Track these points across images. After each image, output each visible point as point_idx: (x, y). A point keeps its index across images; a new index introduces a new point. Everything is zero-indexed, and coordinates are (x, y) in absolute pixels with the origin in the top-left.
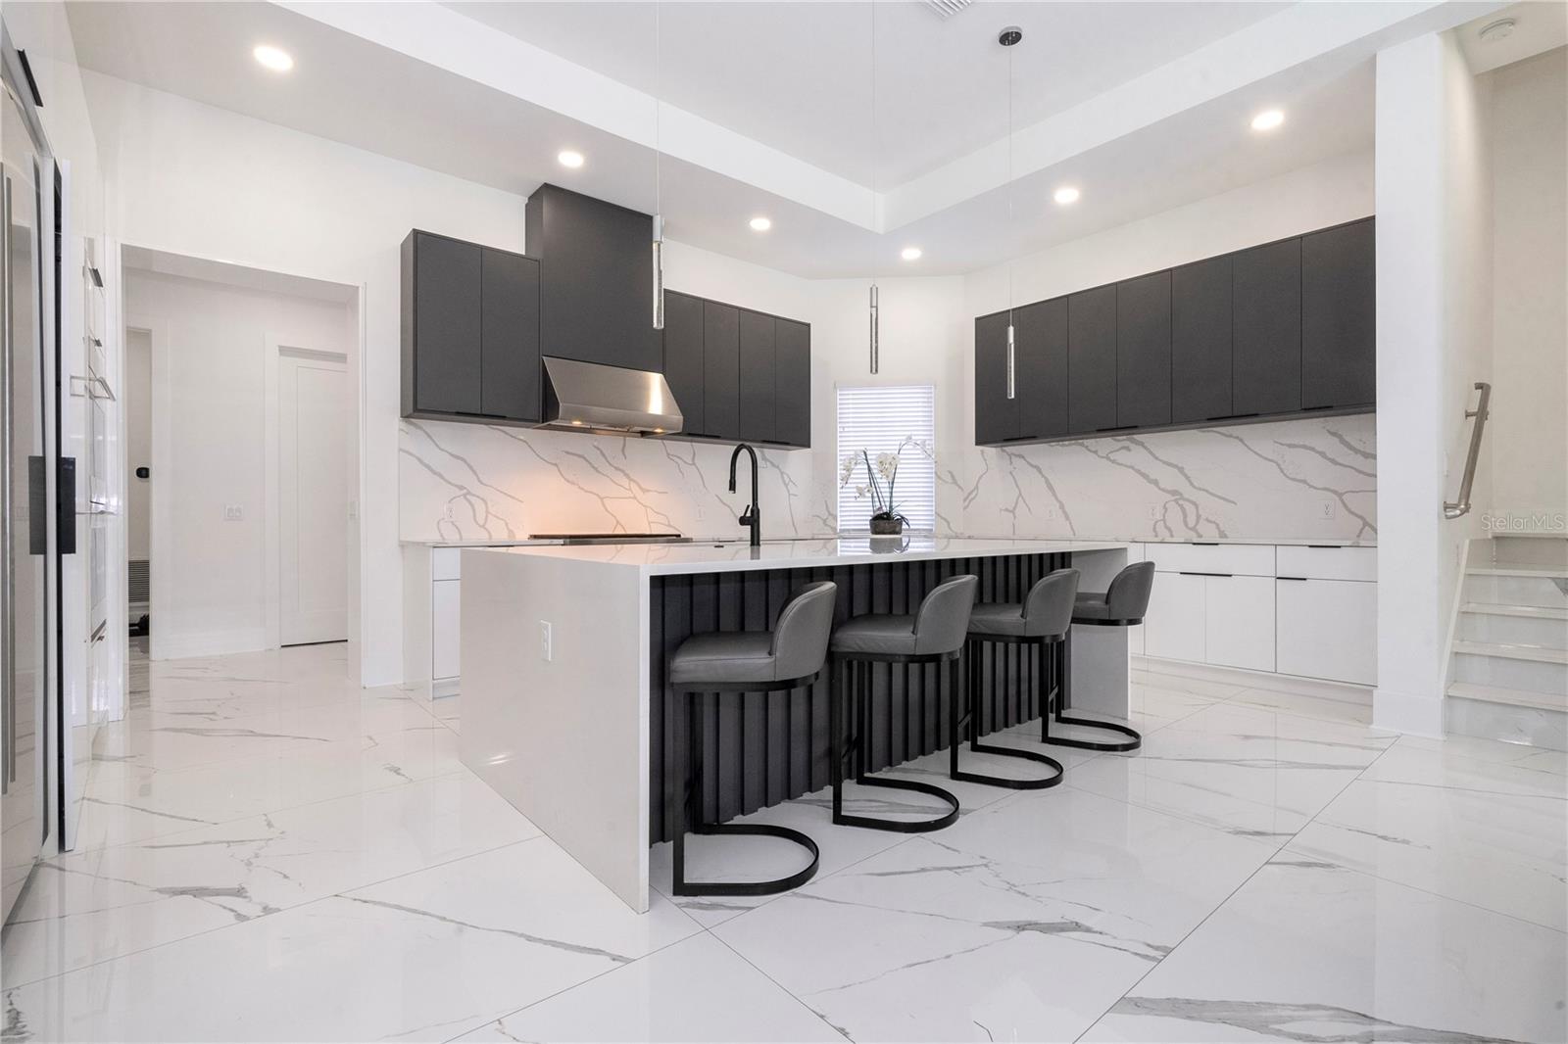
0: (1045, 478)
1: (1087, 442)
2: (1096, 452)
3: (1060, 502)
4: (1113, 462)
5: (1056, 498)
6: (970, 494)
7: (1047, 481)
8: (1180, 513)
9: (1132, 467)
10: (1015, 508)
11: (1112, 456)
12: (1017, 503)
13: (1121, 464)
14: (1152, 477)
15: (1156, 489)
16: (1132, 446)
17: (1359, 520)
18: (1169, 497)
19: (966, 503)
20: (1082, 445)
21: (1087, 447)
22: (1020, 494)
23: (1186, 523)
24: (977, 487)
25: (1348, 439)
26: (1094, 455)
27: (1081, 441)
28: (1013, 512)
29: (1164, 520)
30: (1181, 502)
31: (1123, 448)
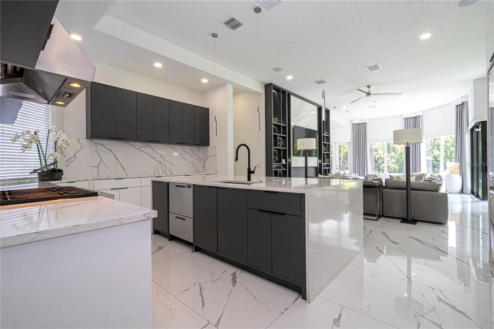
0: (114, 154)
1: (132, 143)
2: (135, 147)
3: (121, 164)
4: (141, 151)
5: (119, 162)
6: (69, 159)
7: (115, 155)
8: (161, 168)
9: (147, 153)
10: (99, 166)
11: (141, 149)
12: (100, 163)
13: (144, 152)
14: (153, 157)
15: (155, 160)
16: (147, 146)
17: (195, 169)
18: (158, 163)
19: (68, 163)
20: (130, 144)
21: (131, 145)
22: (101, 160)
23: (163, 170)
24: (75, 156)
25: (194, 151)
26: (134, 148)
27: (129, 142)
28: (98, 167)
29: (157, 170)
30: (161, 164)
31: (144, 147)
